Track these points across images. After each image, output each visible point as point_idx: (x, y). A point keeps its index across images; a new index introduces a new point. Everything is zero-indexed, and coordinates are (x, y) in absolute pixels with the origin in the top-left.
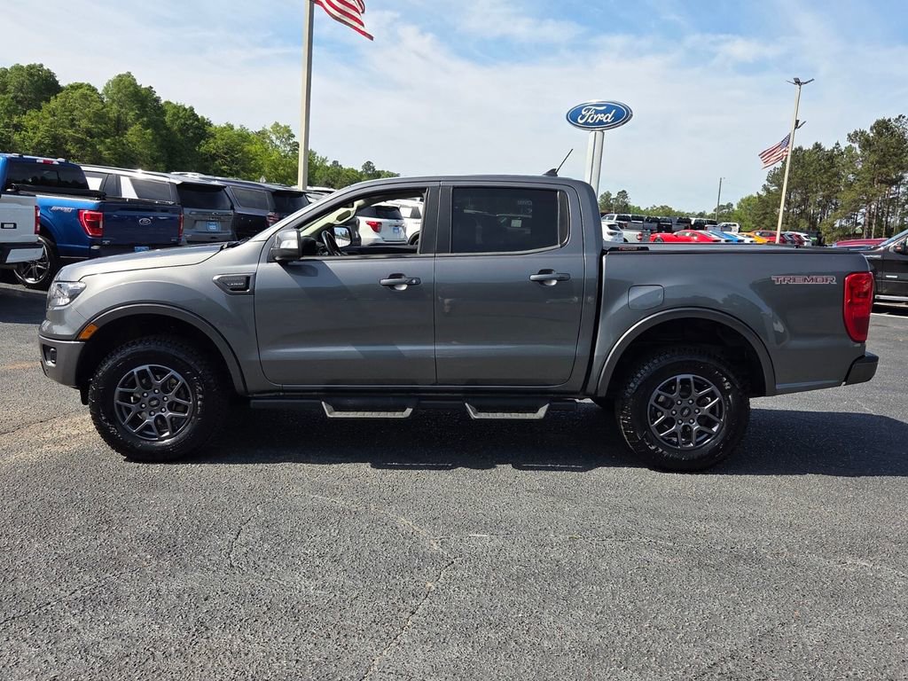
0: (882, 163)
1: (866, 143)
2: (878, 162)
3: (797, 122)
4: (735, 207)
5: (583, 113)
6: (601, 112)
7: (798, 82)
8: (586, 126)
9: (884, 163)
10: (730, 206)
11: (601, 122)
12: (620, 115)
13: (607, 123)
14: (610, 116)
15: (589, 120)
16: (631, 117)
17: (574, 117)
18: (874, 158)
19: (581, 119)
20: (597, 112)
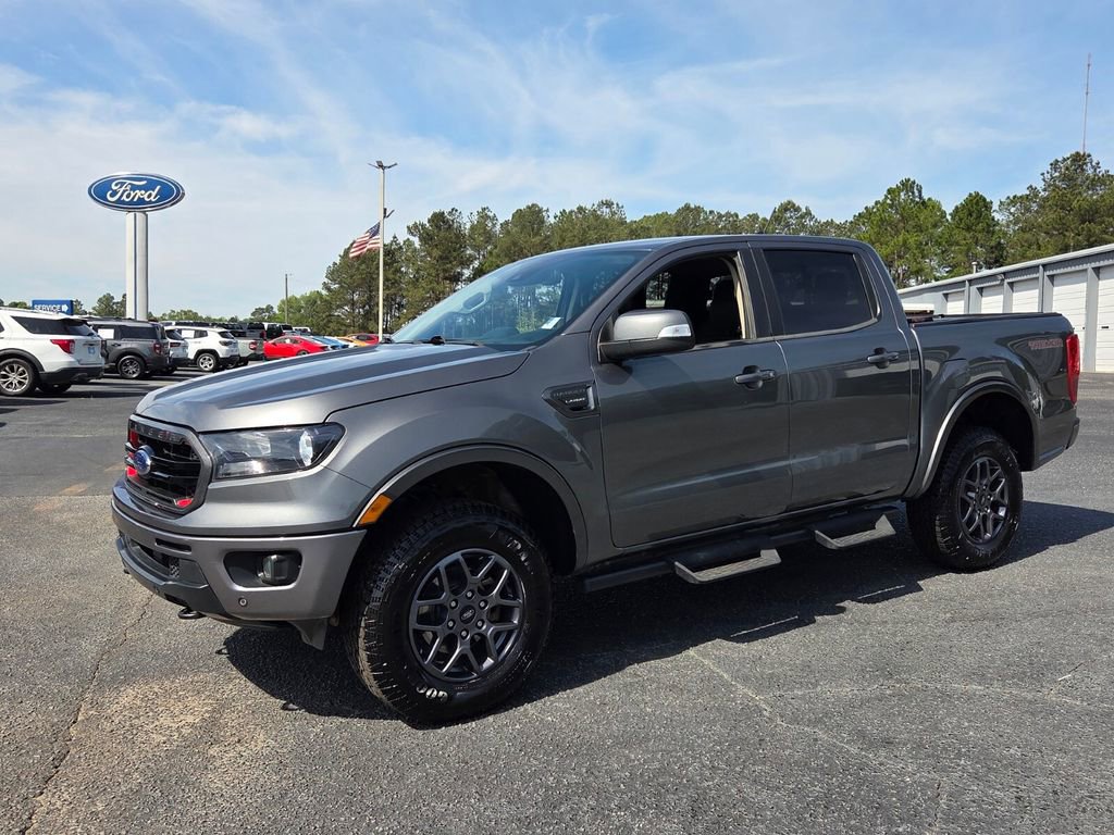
0: (443, 258)
1: (426, 238)
2: (441, 257)
3: (385, 210)
4: (276, 310)
5: (114, 187)
6: (140, 188)
7: (381, 166)
8: (120, 205)
9: (447, 258)
10: (269, 308)
11: (141, 201)
12: (169, 194)
13: (150, 202)
14: (154, 194)
15: (124, 198)
16: (182, 197)
17: (100, 192)
18: (436, 253)
19: (112, 196)
20: (134, 188)
